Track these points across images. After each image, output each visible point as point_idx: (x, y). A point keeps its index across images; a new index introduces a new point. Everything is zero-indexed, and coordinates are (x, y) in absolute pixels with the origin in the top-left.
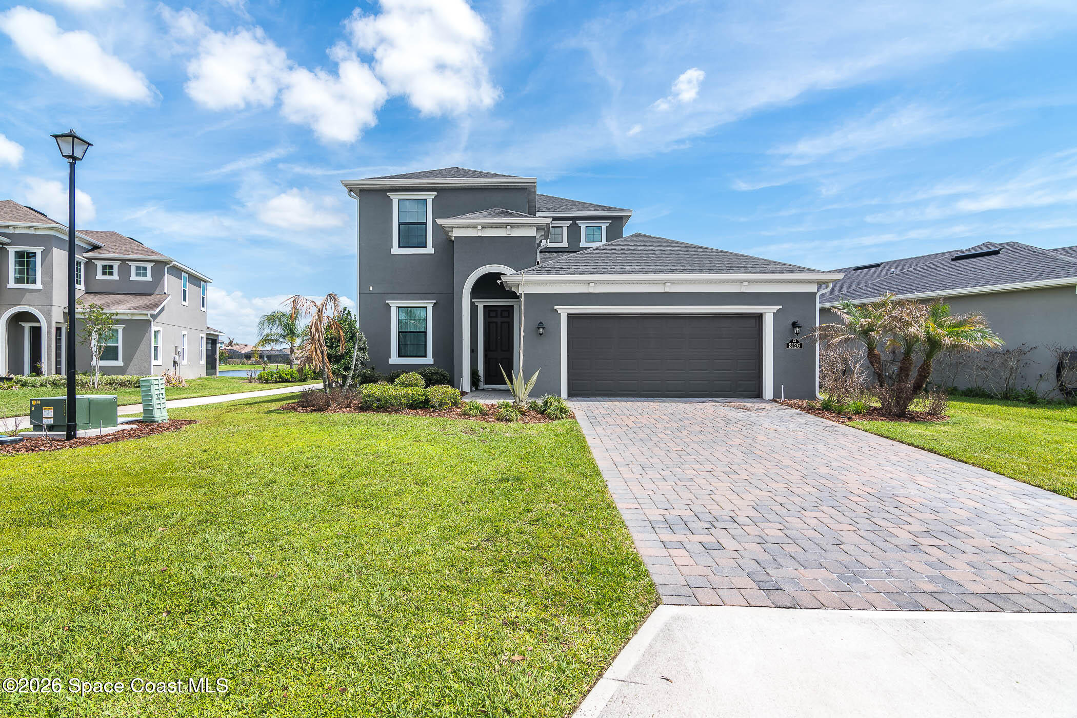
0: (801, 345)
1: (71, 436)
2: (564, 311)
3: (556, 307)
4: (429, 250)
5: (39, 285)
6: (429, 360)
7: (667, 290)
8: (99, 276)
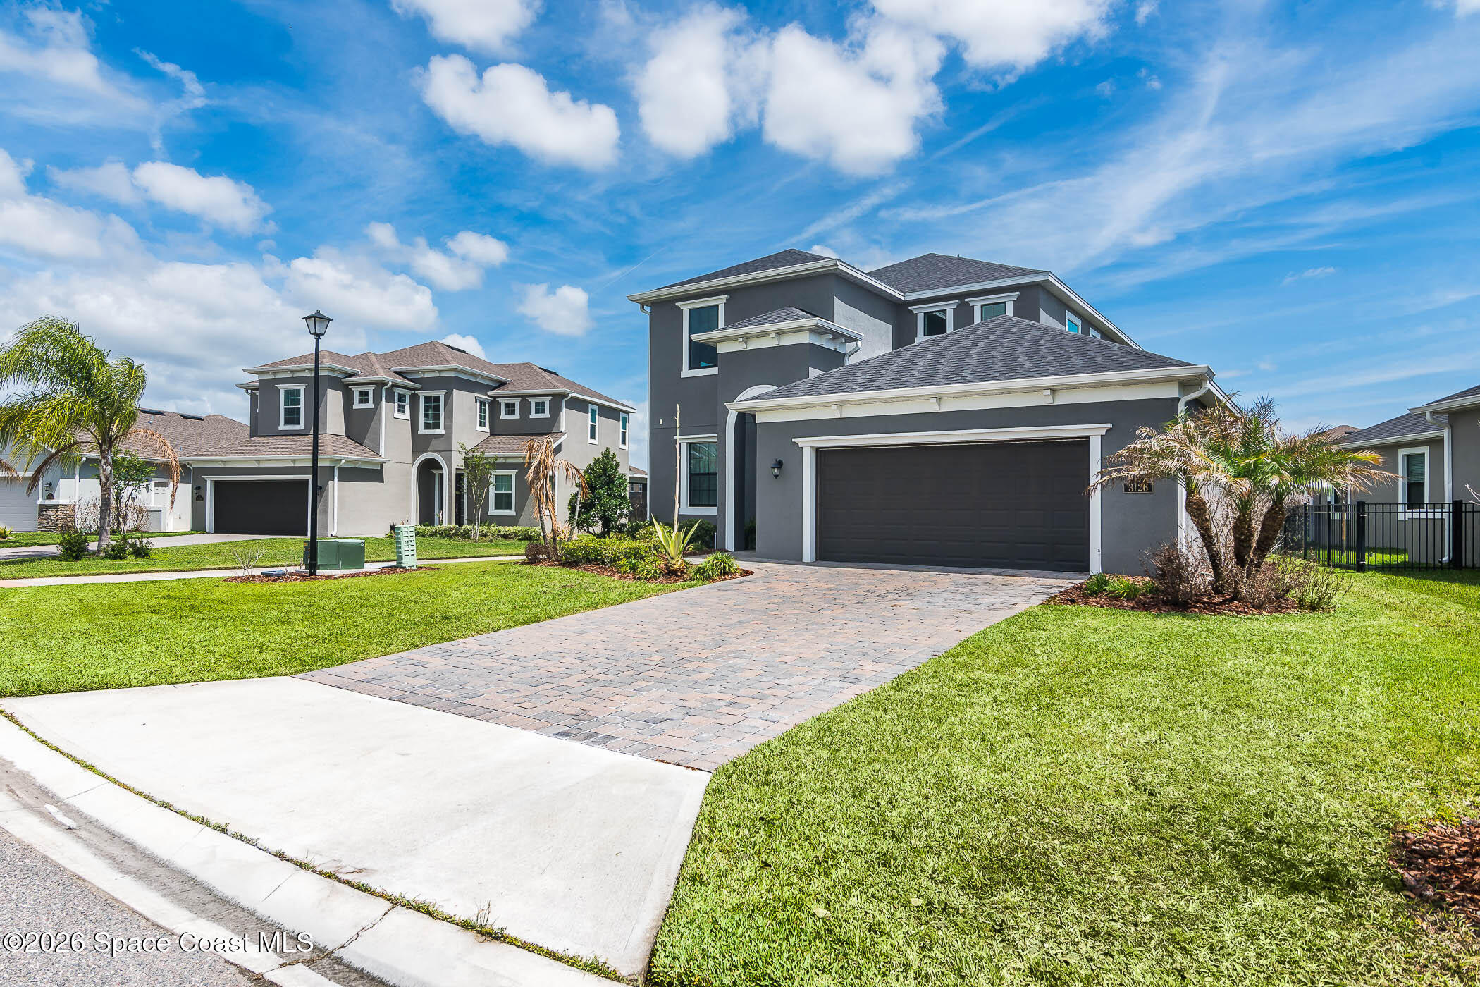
0: (1150, 486)
1: (312, 573)
2: (806, 444)
3: (799, 440)
5: (441, 431)
7: (940, 409)
8: (503, 416)
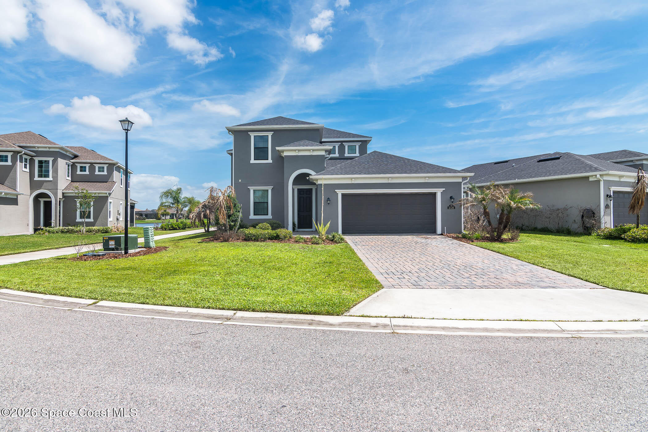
0: (454, 207)
1: (126, 253)
2: (340, 192)
3: (336, 190)
4: (270, 161)
5: (50, 178)
6: (270, 216)
7: (390, 182)
8: (79, 172)
